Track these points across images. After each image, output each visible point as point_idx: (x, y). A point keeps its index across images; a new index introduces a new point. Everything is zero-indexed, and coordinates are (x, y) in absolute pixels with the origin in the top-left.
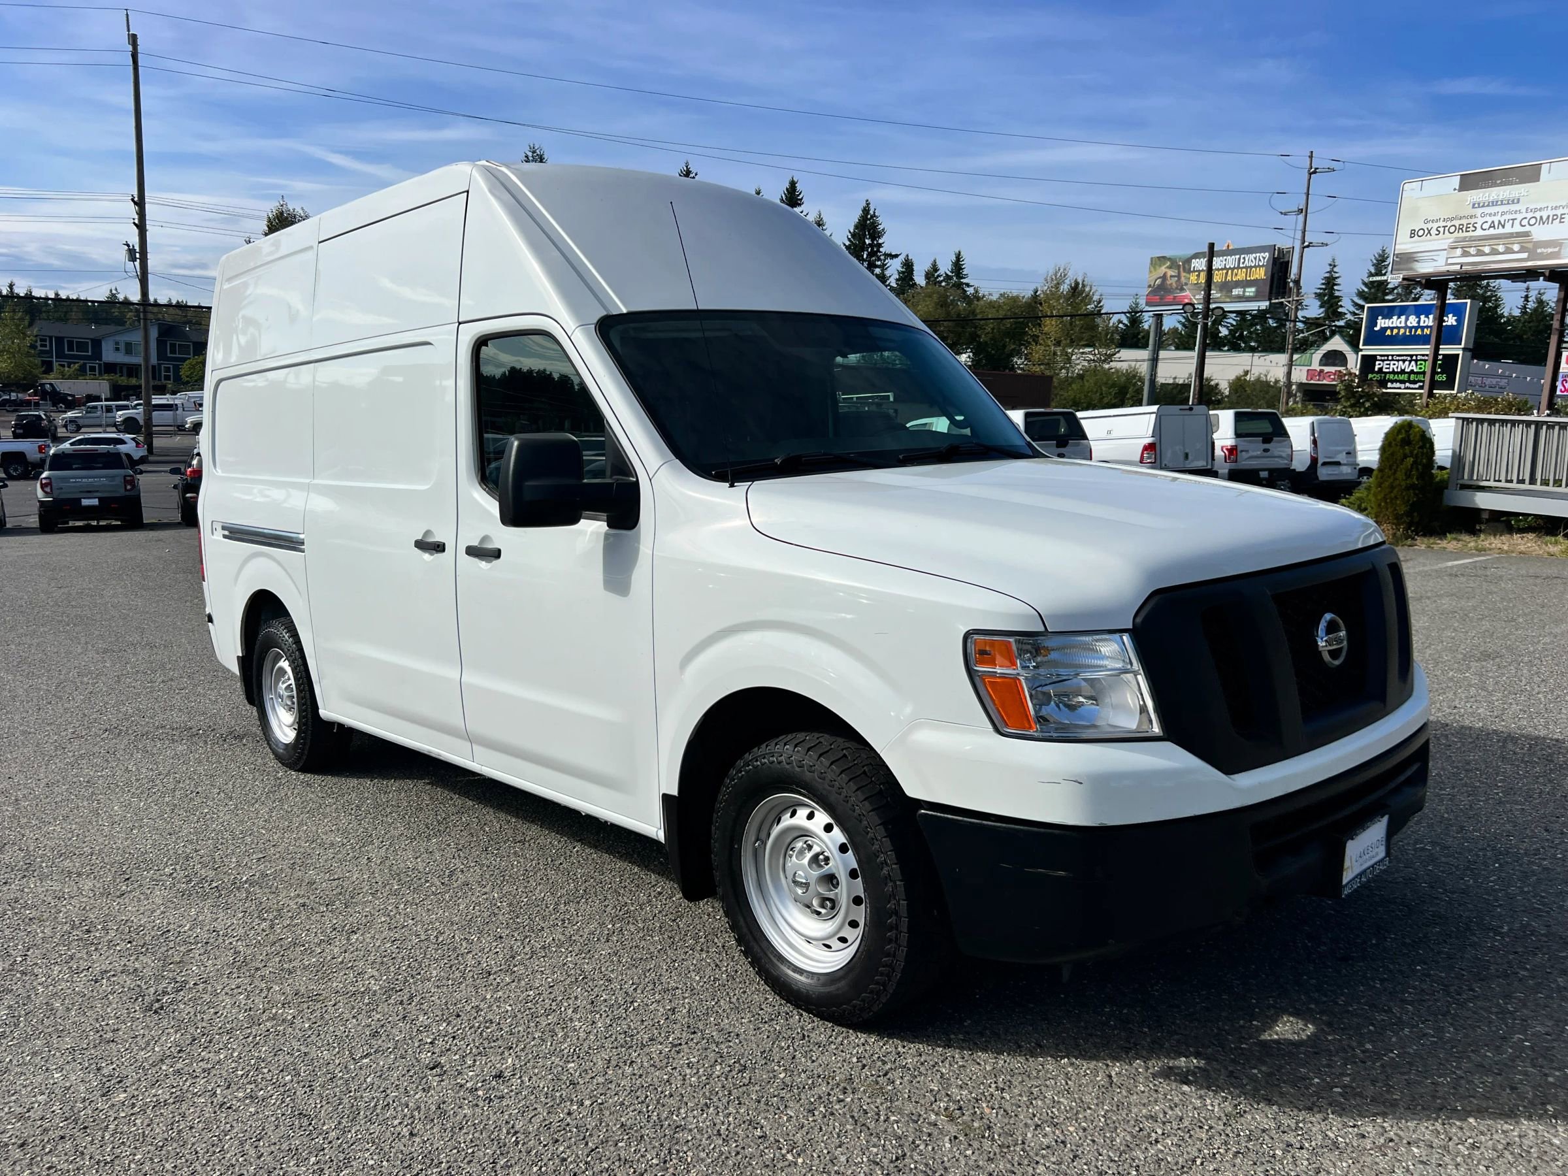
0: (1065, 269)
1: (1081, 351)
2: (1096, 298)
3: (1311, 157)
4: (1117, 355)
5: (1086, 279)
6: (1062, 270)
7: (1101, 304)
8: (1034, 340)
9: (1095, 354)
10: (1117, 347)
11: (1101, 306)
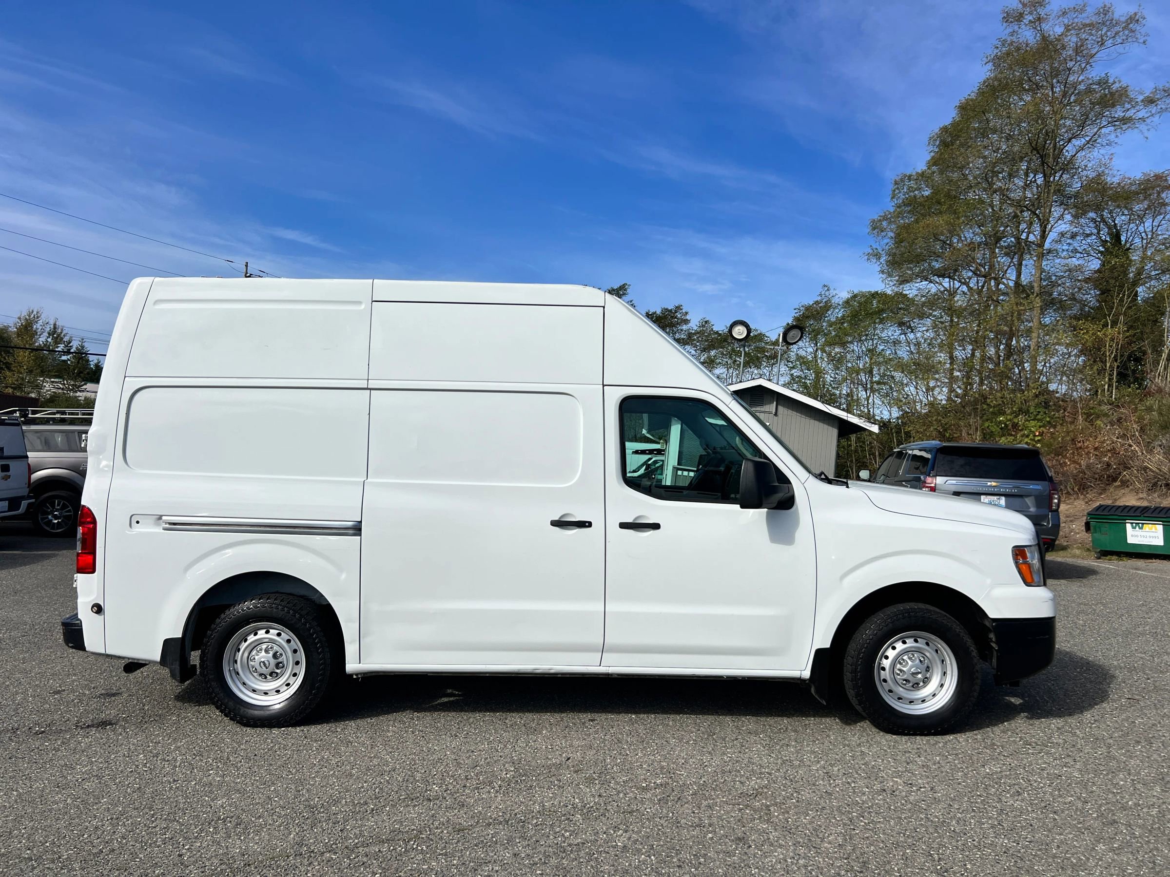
0: (38, 312)
1: (52, 380)
2: (66, 339)
3: (247, 266)
4: (84, 387)
5: (57, 323)
6: (35, 313)
7: (71, 345)
8: (7, 367)
9: (64, 384)
10: (84, 381)
11: (70, 346)
